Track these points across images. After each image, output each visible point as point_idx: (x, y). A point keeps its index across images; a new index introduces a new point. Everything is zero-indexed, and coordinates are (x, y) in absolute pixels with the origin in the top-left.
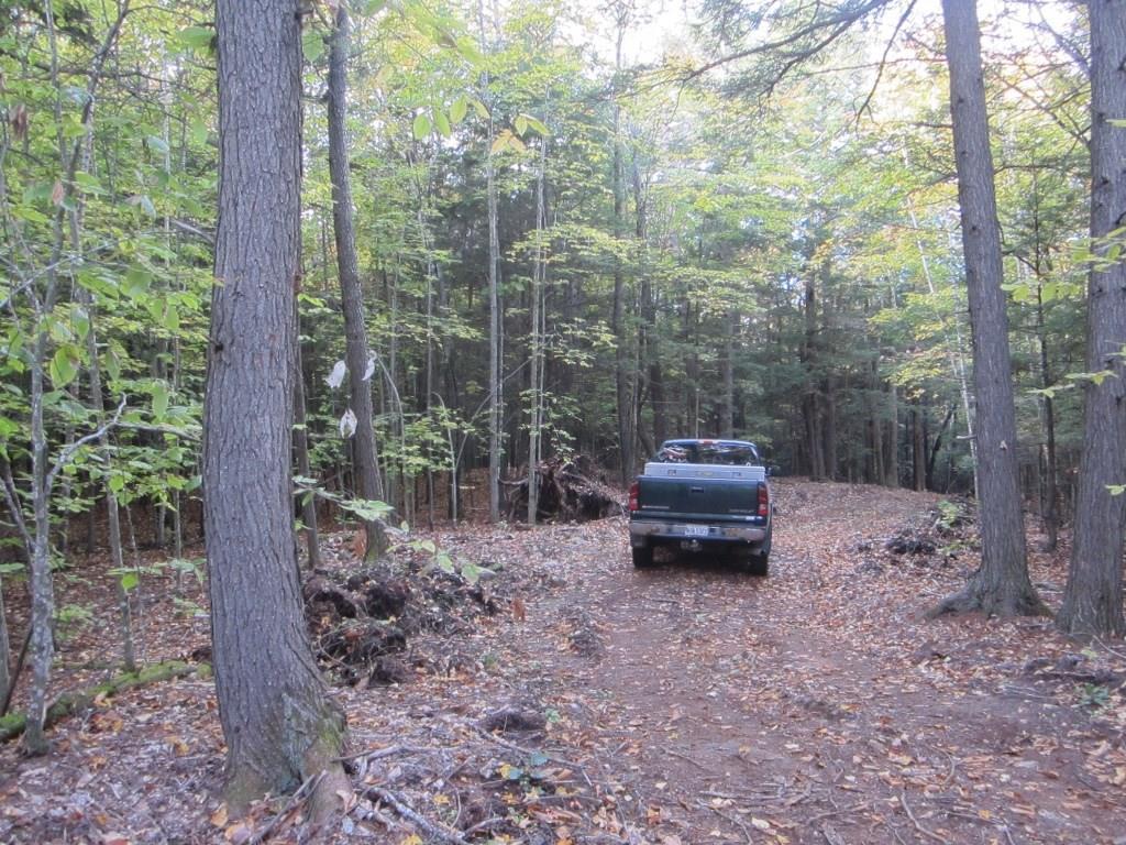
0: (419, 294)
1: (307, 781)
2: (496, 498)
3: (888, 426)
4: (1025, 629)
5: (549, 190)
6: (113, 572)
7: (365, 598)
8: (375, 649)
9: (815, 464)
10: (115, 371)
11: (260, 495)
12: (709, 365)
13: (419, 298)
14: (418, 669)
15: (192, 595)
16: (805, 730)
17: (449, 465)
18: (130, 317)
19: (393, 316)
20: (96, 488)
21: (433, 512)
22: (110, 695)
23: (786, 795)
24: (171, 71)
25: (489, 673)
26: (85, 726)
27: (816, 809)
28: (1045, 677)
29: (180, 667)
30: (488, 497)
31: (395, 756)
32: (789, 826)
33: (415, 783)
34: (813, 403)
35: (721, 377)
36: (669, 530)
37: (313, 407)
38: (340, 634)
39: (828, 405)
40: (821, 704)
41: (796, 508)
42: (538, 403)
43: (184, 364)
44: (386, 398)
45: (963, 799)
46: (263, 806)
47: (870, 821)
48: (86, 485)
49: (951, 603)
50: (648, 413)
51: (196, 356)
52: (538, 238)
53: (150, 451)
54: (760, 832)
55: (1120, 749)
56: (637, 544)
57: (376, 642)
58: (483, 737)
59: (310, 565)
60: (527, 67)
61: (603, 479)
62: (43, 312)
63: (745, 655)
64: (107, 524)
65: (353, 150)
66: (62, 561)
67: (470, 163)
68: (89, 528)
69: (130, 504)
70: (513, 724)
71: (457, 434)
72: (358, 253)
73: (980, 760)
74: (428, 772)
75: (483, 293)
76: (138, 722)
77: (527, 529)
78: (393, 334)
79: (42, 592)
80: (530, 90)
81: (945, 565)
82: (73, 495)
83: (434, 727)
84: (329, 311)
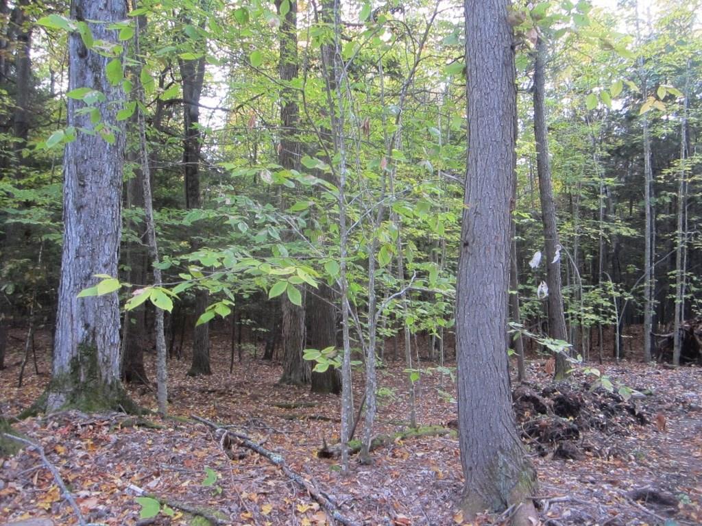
0: (594, 207)
1: (511, 507)
2: (648, 345)
5: (691, 130)
6: (406, 370)
7: (553, 402)
8: (559, 435)
10: (410, 259)
11: (488, 331)
13: (594, 211)
14: (587, 453)
15: (448, 389)
17: (614, 321)
18: (419, 228)
19: (576, 222)
20: (399, 324)
21: (602, 352)
22: (402, 439)
24: (442, 86)
25: (638, 463)
26: (390, 454)
29: (441, 429)
30: (643, 344)
31: (567, 503)
33: (580, 522)
37: (523, 279)
38: (536, 423)
42: (682, 280)
43: (447, 254)
44: (571, 276)
46: (484, 517)
48: (394, 322)
51: (454, 249)
52: (682, 165)
53: (428, 304)
57: (559, 431)
58: (630, 503)
59: (519, 379)
60: (672, 49)
62: (376, 226)
64: (404, 345)
65: (550, 119)
66: (380, 363)
67: (630, 118)
68: (395, 346)
69: (416, 334)
70: (653, 498)
71: (620, 300)
72: (553, 184)
74: (590, 518)
75: (640, 204)
76: (416, 456)
77: (673, 369)
78: (576, 234)
79: (371, 376)
80: (675, 64)
82: (387, 326)
83: (596, 490)
84: (533, 220)
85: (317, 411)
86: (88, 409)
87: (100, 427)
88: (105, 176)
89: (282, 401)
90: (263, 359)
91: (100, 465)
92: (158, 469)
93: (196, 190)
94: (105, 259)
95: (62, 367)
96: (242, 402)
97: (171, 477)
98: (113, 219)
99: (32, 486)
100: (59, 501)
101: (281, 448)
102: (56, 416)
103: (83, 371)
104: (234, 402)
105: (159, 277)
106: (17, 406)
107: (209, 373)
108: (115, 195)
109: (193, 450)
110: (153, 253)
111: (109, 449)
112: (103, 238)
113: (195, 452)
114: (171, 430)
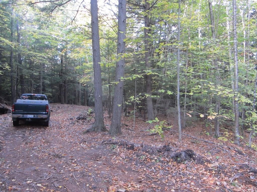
3: (79, 92)
4: (103, 134)
9: (62, 100)
12: (37, 76)
16: (53, 161)
23: (46, 177)
27: (53, 179)
28: (105, 144)
32: (46, 184)
34: (62, 86)
35: (39, 79)
36: (23, 116)
39: (65, 87)
40: (57, 155)
41: (57, 110)
45: (86, 172)
47: (65, 180)
49: (88, 130)
50: (19, 87)
54: (39, 187)
55: (117, 157)
56: (14, 120)
61: (6, 104)
63: (41, 145)
73: (91, 163)
81: (88, 122)
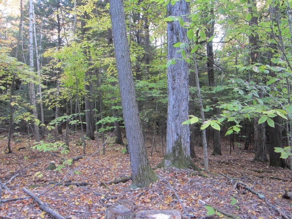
85: (274, 175)
86: (179, 167)
87: (184, 174)
88: (182, 76)
89: (255, 169)
90: (244, 149)
91: (186, 190)
92: (209, 194)
93: (213, 78)
94: (183, 108)
95: (169, 150)
96: (237, 168)
97: (215, 199)
98: (186, 92)
99: (162, 195)
100: (172, 202)
101: (261, 191)
102: (168, 169)
103: (177, 152)
104: (233, 168)
105: (203, 115)
106: (152, 163)
107: (221, 154)
108: (186, 82)
109: (222, 188)
110: (200, 105)
111: (188, 184)
112: (182, 100)
113: (223, 189)
114: (212, 178)
